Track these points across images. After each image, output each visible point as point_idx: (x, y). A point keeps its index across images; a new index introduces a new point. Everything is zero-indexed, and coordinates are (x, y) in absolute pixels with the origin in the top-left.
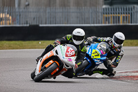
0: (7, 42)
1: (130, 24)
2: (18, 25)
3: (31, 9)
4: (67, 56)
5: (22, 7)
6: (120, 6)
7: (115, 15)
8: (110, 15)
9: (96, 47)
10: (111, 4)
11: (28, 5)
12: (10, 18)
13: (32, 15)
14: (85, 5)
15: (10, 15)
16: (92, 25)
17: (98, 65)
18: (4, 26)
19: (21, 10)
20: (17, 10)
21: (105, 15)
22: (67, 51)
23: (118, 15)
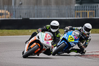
0: (7, 30)
1: (95, 18)
2: (14, 19)
3: (24, 7)
4: (45, 40)
5: (17, 5)
6: (87, 5)
7: (84, 11)
8: (80, 11)
9: (71, 34)
10: (81, 3)
11: (22, 4)
12: (9, 13)
13: (25, 11)
14: (62, 4)
15: (8, 11)
16: (68, 18)
17: (73, 46)
18: (4, 19)
19: (16, 8)
20: (13, 8)
21: (77, 11)
22: (46, 37)
23: (86, 11)
